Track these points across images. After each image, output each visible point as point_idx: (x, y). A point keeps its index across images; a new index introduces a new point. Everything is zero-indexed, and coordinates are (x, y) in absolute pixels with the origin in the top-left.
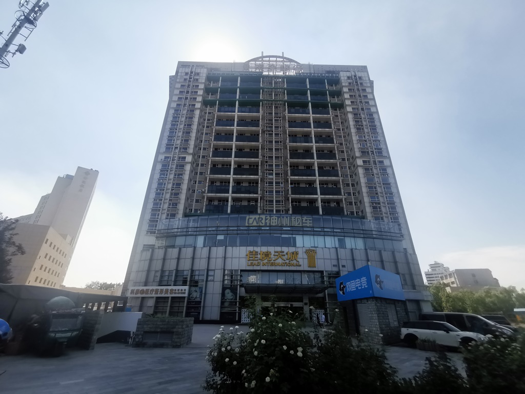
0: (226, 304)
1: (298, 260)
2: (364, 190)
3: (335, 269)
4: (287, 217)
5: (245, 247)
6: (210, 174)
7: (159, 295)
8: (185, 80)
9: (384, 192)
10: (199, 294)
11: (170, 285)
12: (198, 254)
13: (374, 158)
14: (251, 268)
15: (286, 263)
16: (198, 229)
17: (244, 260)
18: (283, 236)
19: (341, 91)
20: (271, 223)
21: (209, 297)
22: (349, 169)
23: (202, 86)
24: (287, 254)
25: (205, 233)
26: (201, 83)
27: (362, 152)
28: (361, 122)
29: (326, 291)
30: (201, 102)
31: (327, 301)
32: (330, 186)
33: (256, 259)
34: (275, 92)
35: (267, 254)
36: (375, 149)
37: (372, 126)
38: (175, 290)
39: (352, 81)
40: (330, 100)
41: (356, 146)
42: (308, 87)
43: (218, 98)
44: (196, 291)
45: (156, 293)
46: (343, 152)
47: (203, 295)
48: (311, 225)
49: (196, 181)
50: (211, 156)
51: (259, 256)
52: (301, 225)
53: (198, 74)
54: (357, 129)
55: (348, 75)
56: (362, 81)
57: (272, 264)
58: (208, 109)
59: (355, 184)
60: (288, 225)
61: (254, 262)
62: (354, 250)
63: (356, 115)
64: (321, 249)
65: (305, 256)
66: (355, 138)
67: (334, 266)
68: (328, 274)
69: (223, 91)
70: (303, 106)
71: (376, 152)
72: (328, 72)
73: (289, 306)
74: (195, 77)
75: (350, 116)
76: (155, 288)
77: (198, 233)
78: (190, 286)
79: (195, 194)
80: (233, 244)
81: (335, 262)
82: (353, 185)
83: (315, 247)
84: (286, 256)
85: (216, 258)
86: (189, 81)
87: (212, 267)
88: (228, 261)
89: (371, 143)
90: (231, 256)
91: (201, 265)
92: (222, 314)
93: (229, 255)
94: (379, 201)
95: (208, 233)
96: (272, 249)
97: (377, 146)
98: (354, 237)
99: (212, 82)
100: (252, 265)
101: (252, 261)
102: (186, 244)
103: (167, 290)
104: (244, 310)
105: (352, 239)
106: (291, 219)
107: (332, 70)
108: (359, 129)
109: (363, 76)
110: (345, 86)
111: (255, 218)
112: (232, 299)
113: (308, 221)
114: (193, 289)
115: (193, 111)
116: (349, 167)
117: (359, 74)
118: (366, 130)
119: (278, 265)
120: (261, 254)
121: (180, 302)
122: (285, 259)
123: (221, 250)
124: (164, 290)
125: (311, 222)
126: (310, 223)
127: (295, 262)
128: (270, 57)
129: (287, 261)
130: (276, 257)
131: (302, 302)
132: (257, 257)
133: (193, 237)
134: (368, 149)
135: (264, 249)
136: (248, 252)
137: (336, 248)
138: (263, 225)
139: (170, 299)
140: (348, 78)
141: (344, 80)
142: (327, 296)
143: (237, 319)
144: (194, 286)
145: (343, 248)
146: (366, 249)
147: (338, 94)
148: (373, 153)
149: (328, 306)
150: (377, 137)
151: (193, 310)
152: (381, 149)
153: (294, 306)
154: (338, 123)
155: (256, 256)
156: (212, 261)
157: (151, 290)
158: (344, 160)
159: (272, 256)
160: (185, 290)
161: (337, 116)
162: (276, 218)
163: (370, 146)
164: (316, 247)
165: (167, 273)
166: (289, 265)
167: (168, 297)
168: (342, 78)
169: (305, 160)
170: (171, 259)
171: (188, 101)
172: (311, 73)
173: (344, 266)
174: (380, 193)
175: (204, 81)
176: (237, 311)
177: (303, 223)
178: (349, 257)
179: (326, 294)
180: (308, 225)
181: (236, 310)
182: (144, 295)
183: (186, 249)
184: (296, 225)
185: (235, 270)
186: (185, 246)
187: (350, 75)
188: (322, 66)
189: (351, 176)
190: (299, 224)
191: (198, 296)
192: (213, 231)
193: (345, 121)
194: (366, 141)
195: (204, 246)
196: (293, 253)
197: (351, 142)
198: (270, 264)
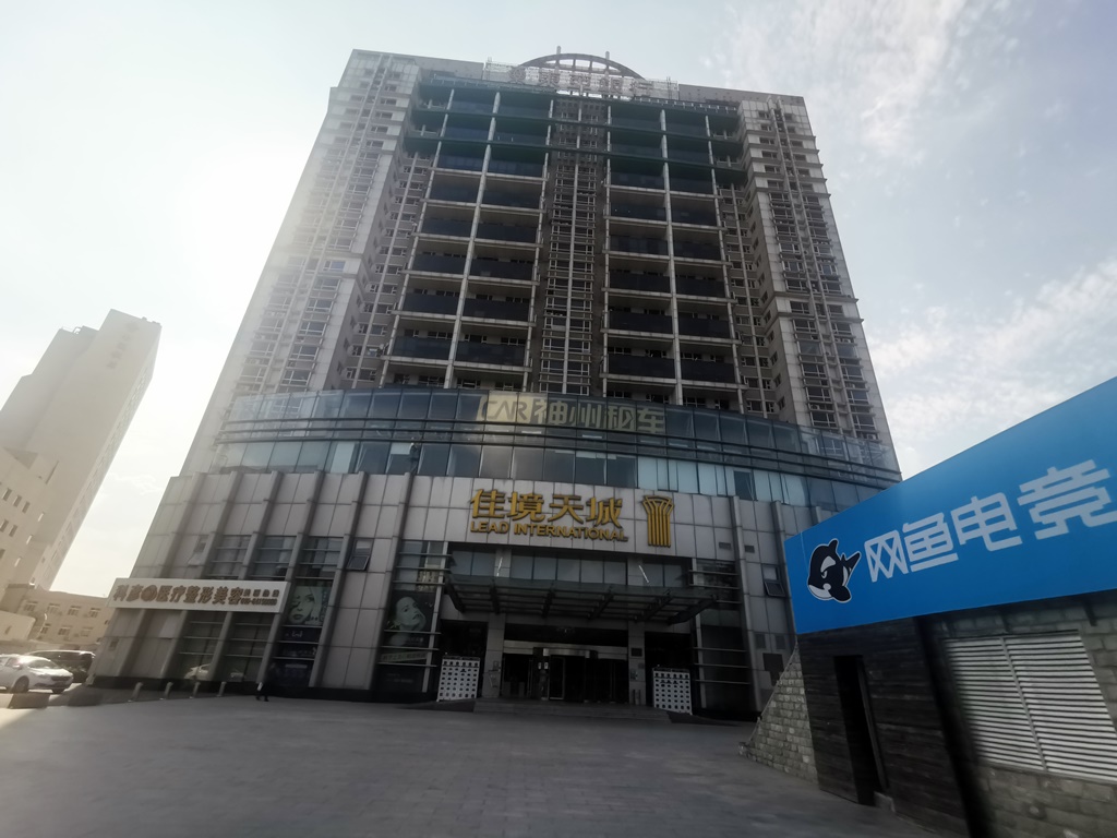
0: (397, 641)
1: (621, 522)
2: (794, 372)
3: (725, 555)
4: (594, 406)
5: (469, 480)
6: (404, 309)
7: (197, 606)
8: (364, 85)
9: (843, 380)
10: (318, 608)
11: (236, 578)
12: (330, 494)
13: (820, 299)
14: (480, 539)
15: (583, 530)
16: (340, 425)
17: (463, 514)
18: (580, 454)
19: (742, 145)
20: (551, 417)
21: (347, 618)
22: (755, 324)
23: (404, 103)
24: (589, 504)
25: (357, 435)
26: (403, 96)
27: (790, 283)
28: (790, 213)
29: (698, 617)
30: (398, 138)
31: (700, 645)
32: (706, 359)
33: (498, 513)
34: (583, 136)
35: (531, 502)
36: (822, 277)
37: (816, 225)
38: (248, 592)
39: (768, 122)
40: (715, 163)
41: (776, 269)
42: (664, 128)
43: (442, 135)
44: (312, 599)
45: (190, 599)
46: (740, 283)
47: (329, 611)
48: (662, 431)
49: (366, 327)
50: (409, 266)
51: (507, 506)
52: (632, 429)
53: (397, 75)
54: (780, 228)
55: (761, 109)
56: (792, 125)
57: (544, 532)
58: (415, 162)
59: (769, 361)
60: (598, 426)
61: (492, 521)
62: (778, 504)
63: (777, 198)
64: (688, 497)
65: (641, 514)
66: (773, 250)
67: (722, 545)
68: (705, 569)
69: (457, 121)
70: (651, 172)
71: (824, 284)
72: (714, 103)
73: (587, 655)
74: (389, 82)
75: (763, 201)
76: (188, 583)
77: (337, 435)
78: (296, 583)
79: (361, 357)
80: (437, 470)
81: (724, 536)
82: (763, 362)
83: (669, 491)
84: (586, 511)
85: (382, 505)
86: (372, 88)
87: (366, 529)
88: (416, 517)
89: (812, 264)
90: (424, 502)
91: (334, 523)
92: (380, 671)
93: (420, 497)
94: (829, 400)
95: (366, 435)
96: (546, 490)
97: (827, 271)
98: (779, 472)
99: (430, 102)
100: (485, 529)
101: (485, 520)
102: (300, 463)
103: (222, 592)
104: (449, 661)
105: (774, 477)
106: (605, 410)
107: (721, 99)
108: (784, 228)
109: (796, 112)
110: (754, 132)
111: (505, 404)
112: (415, 627)
113: (653, 421)
114: (304, 591)
115: (375, 156)
116: (755, 319)
117: (786, 109)
118: (800, 234)
119: (561, 534)
120: (514, 501)
121: (258, 628)
122: (583, 518)
123: (399, 483)
124: (215, 592)
125: (662, 422)
126: (657, 426)
127: (610, 528)
128: (575, 57)
129: (589, 525)
130: (557, 511)
131: (625, 644)
132: (502, 509)
133: (322, 444)
134: (803, 275)
135: (525, 488)
136: (475, 494)
137: (730, 498)
138: (528, 421)
139: (228, 619)
140: (761, 114)
141: (751, 118)
142: (699, 631)
143: (425, 689)
144: (307, 583)
145: (750, 499)
146: (810, 507)
147: (736, 150)
148: (817, 287)
149: (701, 662)
150: (827, 250)
151: (294, 656)
152: (836, 278)
153: (600, 656)
154: (730, 217)
155: (499, 505)
156: (370, 514)
157: (176, 590)
158: (742, 301)
159: (546, 508)
160: (276, 593)
161: (729, 201)
162: (566, 406)
163: (809, 270)
164: (673, 491)
165: (233, 544)
166: (592, 535)
167: (225, 613)
168: (747, 114)
169: (648, 293)
170: (251, 503)
171: (364, 131)
172: (671, 101)
173: (749, 549)
174: (834, 381)
175: (409, 92)
176: (429, 663)
177: (638, 424)
178: (764, 523)
179: (698, 624)
180: (653, 430)
181: (424, 662)
182: (154, 605)
183: (298, 475)
184: (620, 429)
185: (434, 543)
186: (296, 469)
187: (766, 110)
188: (699, 89)
189: (760, 341)
190: (628, 426)
191: (315, 614)
192: (380, 430)
193: (749, 212)
194: (799, 257)
195: (352, 471)
196: (606, 504)
197: (762, 259)
198: (536, 531)
